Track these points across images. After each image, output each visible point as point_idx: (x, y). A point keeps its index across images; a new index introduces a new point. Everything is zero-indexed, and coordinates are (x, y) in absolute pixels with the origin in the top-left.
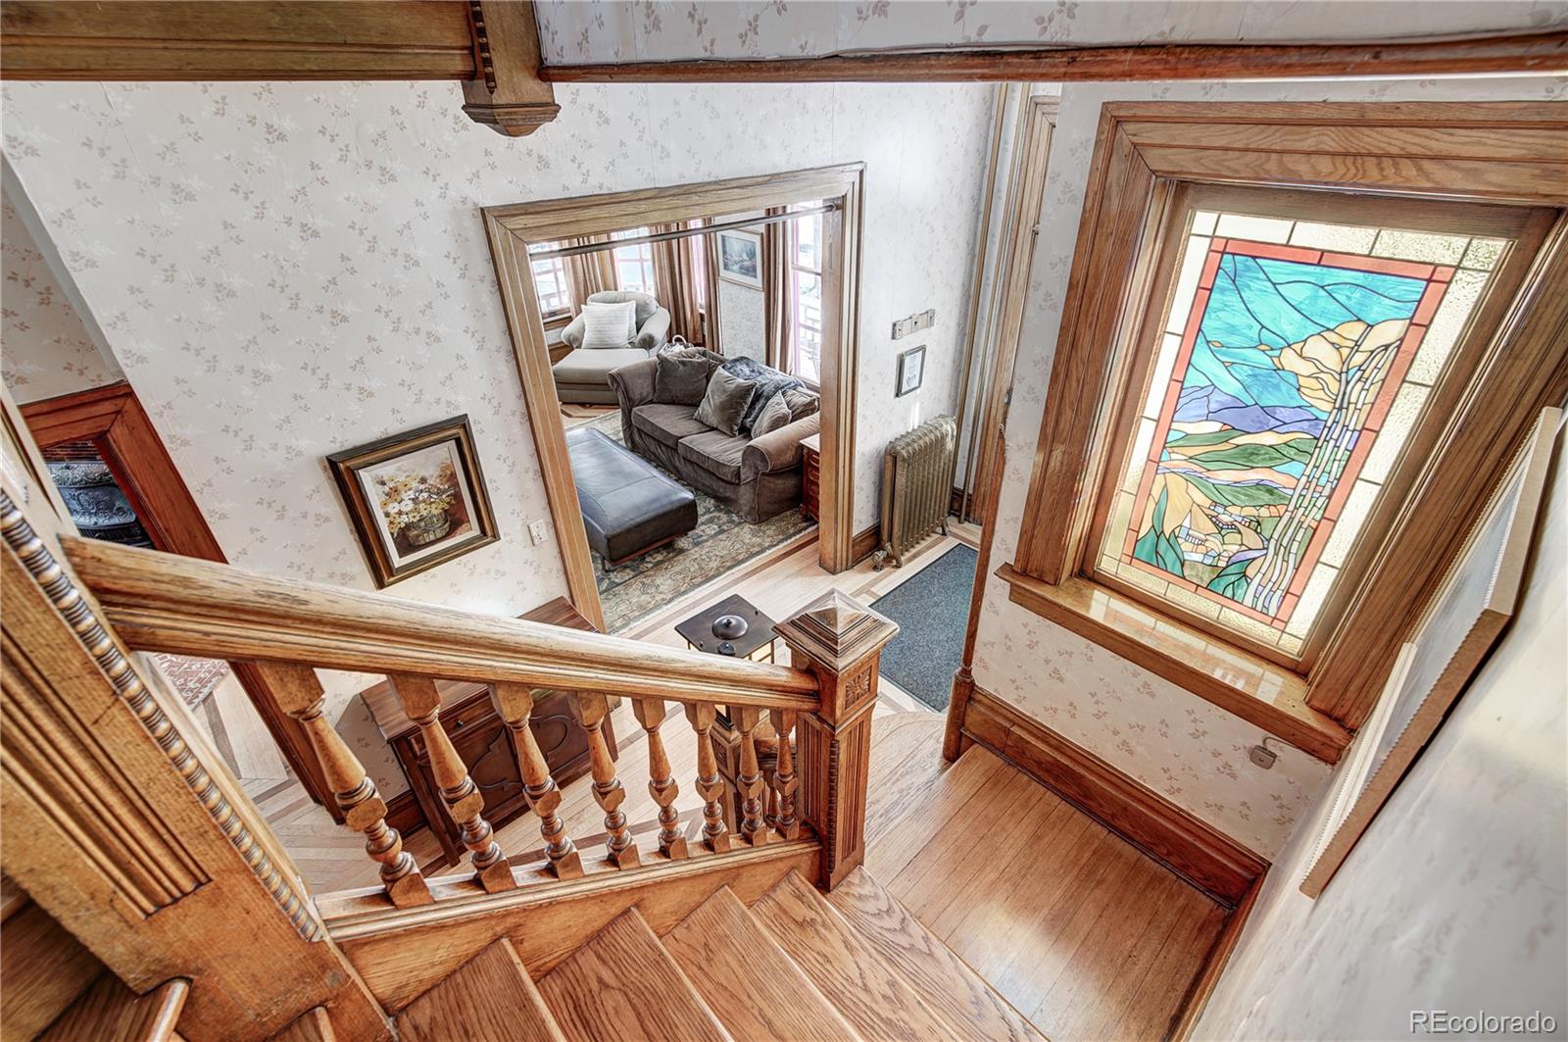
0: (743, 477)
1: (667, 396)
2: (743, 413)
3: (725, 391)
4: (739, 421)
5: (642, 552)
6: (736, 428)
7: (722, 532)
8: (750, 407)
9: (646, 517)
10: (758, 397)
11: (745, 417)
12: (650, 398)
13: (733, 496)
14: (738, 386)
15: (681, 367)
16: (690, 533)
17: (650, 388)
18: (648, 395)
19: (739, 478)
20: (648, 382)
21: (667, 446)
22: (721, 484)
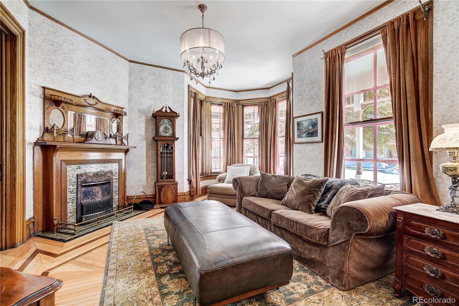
0: (331, 238)
1: (264, 192)
2: (318, 198)
3: (304, 184)
4: (316, 204)
5: (236, 299)
6: (313, 208)
7: (312, 292)
8: (322, 196)
9: (244, 258)
10: (328, 190)
11: (319, 202)
12: (254, 193)
13: (320, 259)
14: (314, 181)
15: (273, 178)
16: (281, 289)
17: (255, 189)
18: (253, 191)
19: (327, 240)
20: (254, 184)
21: (262, 218)
22: (307, 246)
